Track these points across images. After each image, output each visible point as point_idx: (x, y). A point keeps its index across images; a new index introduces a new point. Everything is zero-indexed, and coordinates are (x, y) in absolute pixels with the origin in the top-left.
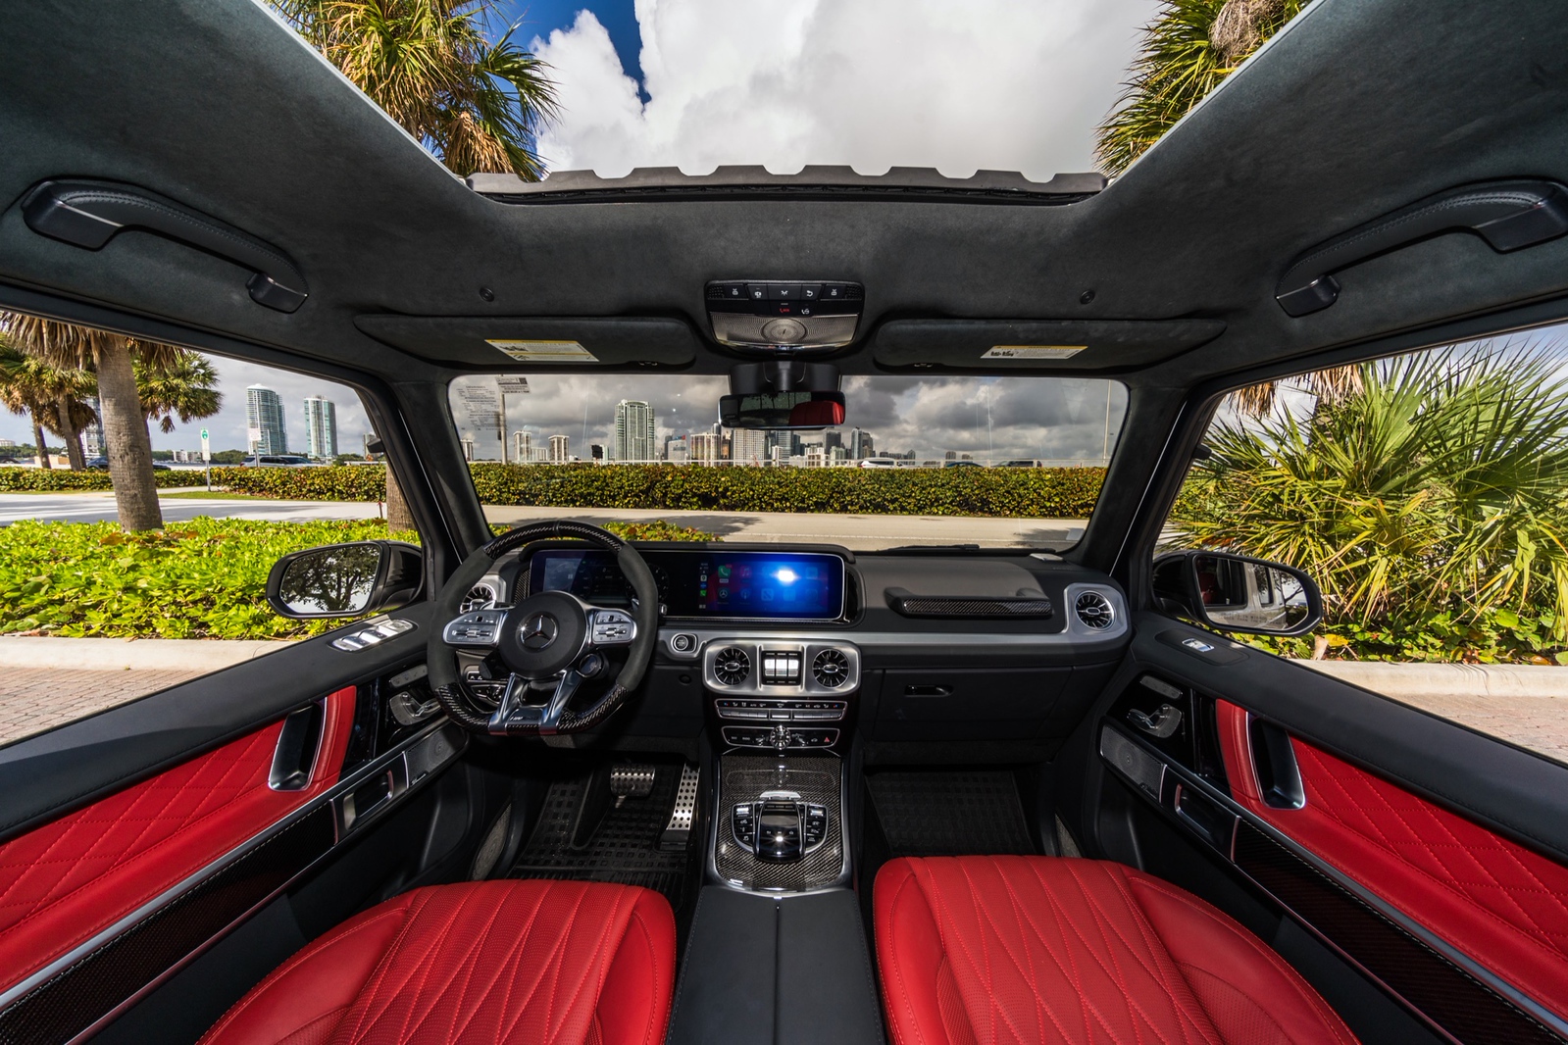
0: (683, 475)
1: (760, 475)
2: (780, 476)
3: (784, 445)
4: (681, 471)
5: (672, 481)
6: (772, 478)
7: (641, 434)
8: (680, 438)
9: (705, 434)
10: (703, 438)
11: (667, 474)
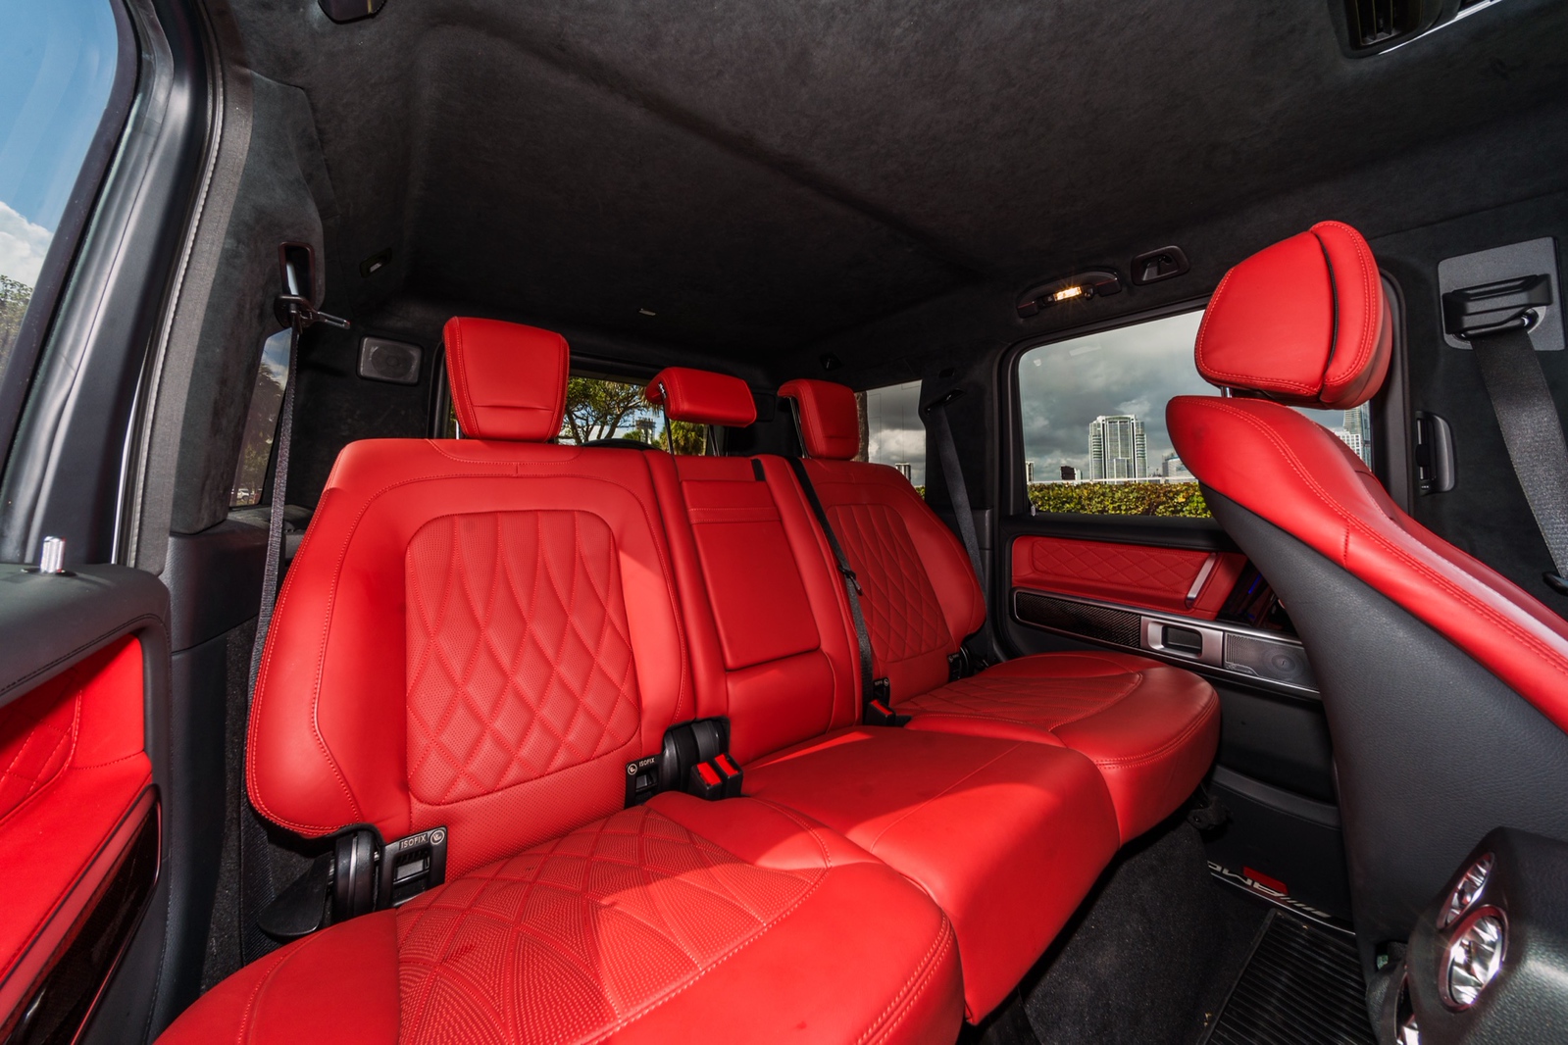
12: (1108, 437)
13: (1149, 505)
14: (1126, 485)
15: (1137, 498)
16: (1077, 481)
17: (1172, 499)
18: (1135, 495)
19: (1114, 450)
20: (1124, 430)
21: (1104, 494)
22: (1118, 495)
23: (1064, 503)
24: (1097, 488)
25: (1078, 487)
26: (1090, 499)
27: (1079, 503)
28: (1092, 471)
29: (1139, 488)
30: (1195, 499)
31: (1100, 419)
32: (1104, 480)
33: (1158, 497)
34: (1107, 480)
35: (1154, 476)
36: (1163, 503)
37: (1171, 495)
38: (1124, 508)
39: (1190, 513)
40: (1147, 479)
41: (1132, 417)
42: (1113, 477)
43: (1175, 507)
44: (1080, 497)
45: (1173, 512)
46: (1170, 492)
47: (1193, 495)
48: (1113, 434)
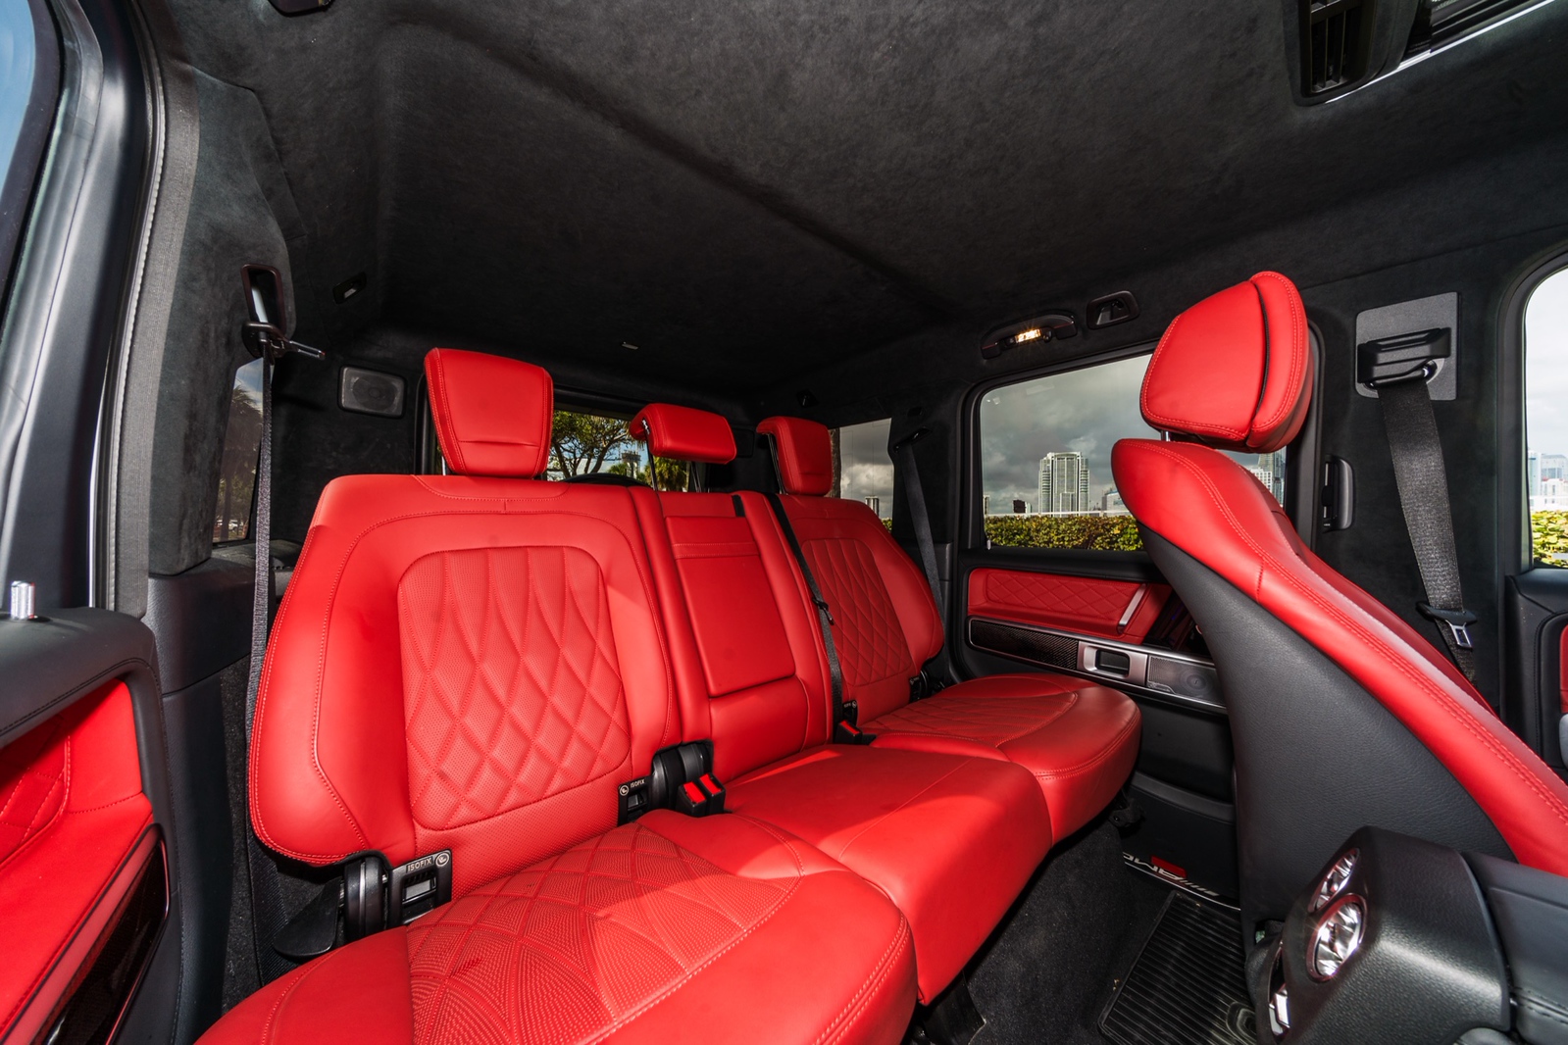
12: (1056, 474)
13: (1089, 537)
14: (1070, 518)
15: (1079, 530)
16: (1027, 514)
17: (1109, 531)
18: (1077, 527)
19: (1061, 485)
20: (1070, 466)
21: (1050, 527)
22: (1063, 527)
23: (1014, 534)
24: (1044, 521)
25: (1028, 519)
26: (1038, 531)
27: (1028, 534)
28: (1041, 505)
29: (1081, 520)
30: (1129, 531)
31: (1050, 455)
32: (1050, 513)
33: (1097, 529)
34: (1053, 513)
35: (1094, 509)
36: (1101, 535)
37: (1108, 527)
38: (1066, 539)
39: (1124, 543)
40: (1088, 512)
41: (1078, 454)
42: (1058, 510)
43: (1111, 538)
44: (1029, 529)
45: (1109, 543)
46: (1107, 524)
47: (1127, 528)
48: (1061, 469)
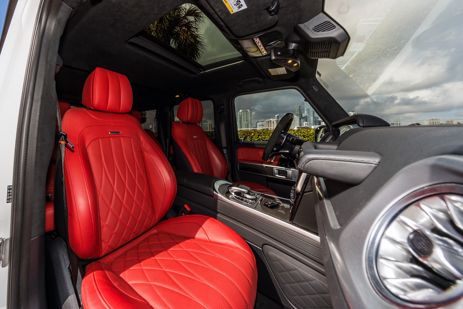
0: (258, 133)
1: (293, 132)
2: (304, 133)
3: (310, 121)
4: (257, 132)
5: (254, 136)
6: (300, 133)
7: (247, 121)
8: (262, 122)
9: (271, 119)
10: (271, 121)
11: (252, 133)
17: (251, 134)
19: (244, 120)
20: (247, 114)
30: (256, 134)
31: (241, 111)
32: (241, 129)
33: (248, 134)
34: (242, 129)
35: (254, 128)
36: (248, 136)
37: (250, 133)
39: (255, 138)
40: (252, 129)
41: (249, 110)
42: (244, 128)
43: (251, 137)
45: (251, 138)
46: (250, 132)
47: (255, 133)
48: (244, 115)
